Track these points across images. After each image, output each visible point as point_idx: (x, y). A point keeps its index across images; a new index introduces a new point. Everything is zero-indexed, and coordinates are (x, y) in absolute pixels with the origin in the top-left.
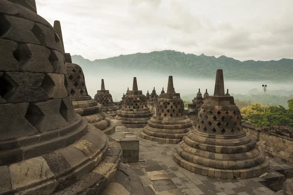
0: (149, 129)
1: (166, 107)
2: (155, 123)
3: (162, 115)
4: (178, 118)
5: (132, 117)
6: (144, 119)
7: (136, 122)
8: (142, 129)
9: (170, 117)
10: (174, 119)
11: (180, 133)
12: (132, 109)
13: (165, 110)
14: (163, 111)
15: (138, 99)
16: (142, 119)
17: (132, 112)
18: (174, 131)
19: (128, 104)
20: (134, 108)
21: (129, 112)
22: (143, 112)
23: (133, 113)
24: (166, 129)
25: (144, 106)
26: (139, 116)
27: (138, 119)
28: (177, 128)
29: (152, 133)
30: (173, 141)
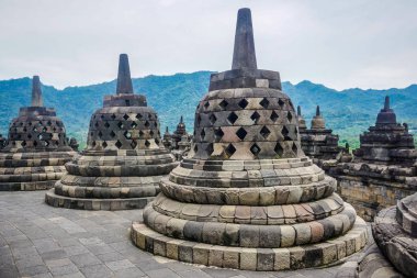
0: (164, 207)
1: (233, 118)
2: (190, 181)
3: (218, 150)
4: (282, 162)
5: (110, 174)
6: (150, 179)
7: (125, 190)
8: (139, 213)
9: (249, 157)
10: (267, 162)
11: (298, 220)
12: (114, 148)
13: (230, 133)
14: (220, 133)
15: (133, 117)
16: (143, 180)
17: (113, 158)
18: (273, 211)
19: (100, 135)
20: (119, 145)
21: (102, 159)
22: (148, 158)
23: (117, 163)
24: (240, 203)
25: (152, 141)
26: (135, 172)
27: (133, 180)
28: (281, 200)
29: (179, 224)
30: (272, 259)
